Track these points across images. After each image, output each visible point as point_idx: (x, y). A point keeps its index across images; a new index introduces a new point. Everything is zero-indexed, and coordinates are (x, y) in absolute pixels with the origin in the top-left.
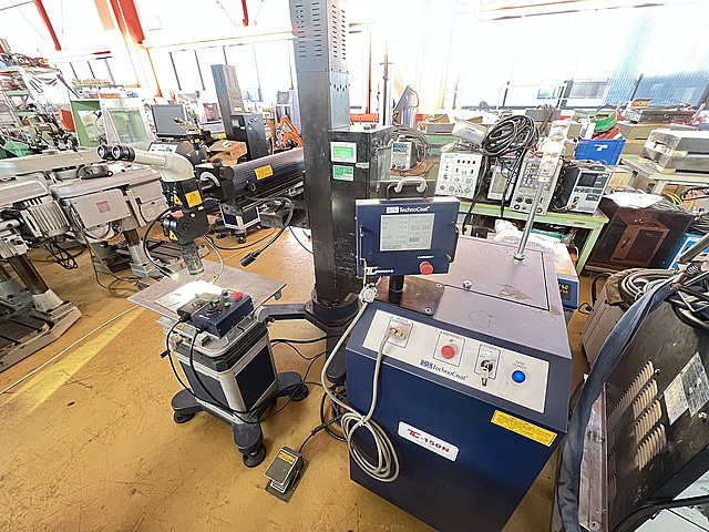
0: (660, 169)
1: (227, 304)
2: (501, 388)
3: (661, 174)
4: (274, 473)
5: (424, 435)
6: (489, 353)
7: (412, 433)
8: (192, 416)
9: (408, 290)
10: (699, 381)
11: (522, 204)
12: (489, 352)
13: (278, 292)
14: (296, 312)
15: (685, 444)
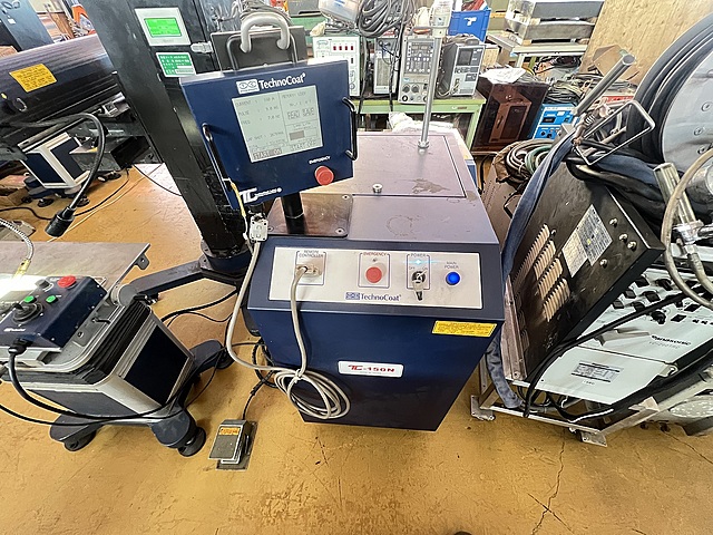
0: (520, 41)
1: (50, 299)
2: (436, 297)
3: (522, 47)
4: (220, 452)
5: (366, 365)
6: (418, 262)
7: (354, 368)
8: (93, 435)
9: (310, 213)
10: (596, 231)
11: (409, 94)
12: (418, 260)
13: (142, 258)
14: (190, 274)
15: (588, 292)
